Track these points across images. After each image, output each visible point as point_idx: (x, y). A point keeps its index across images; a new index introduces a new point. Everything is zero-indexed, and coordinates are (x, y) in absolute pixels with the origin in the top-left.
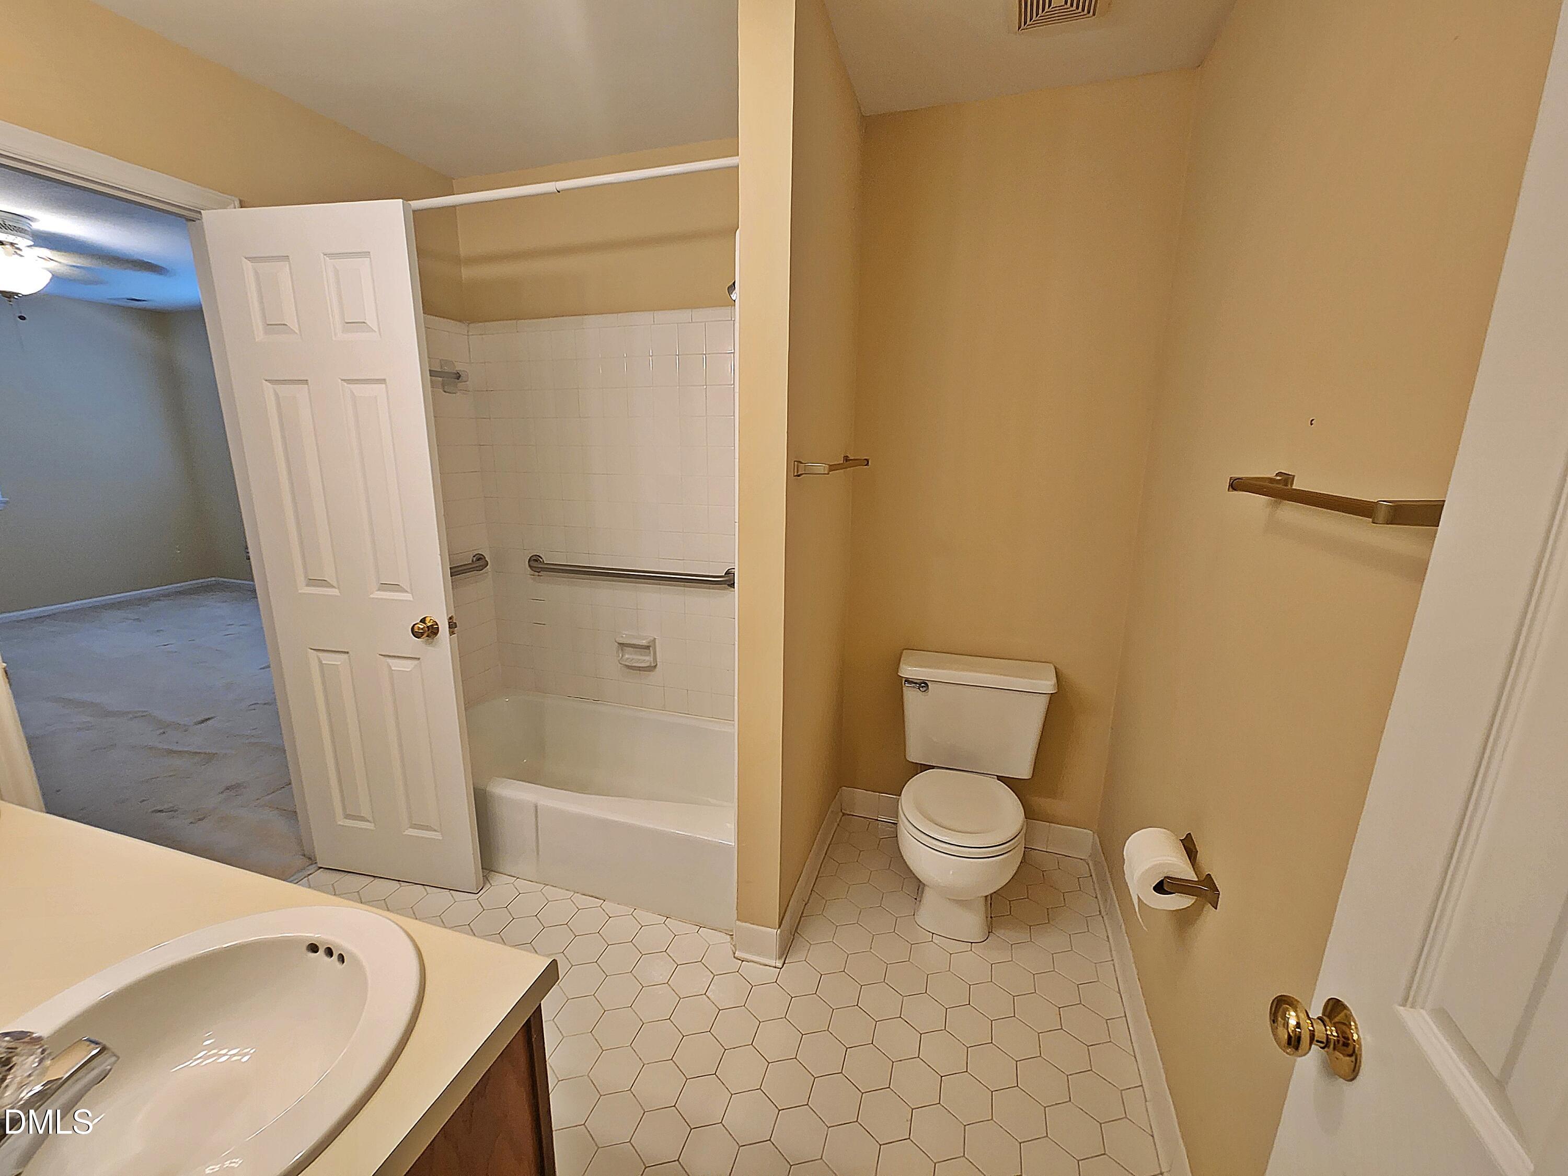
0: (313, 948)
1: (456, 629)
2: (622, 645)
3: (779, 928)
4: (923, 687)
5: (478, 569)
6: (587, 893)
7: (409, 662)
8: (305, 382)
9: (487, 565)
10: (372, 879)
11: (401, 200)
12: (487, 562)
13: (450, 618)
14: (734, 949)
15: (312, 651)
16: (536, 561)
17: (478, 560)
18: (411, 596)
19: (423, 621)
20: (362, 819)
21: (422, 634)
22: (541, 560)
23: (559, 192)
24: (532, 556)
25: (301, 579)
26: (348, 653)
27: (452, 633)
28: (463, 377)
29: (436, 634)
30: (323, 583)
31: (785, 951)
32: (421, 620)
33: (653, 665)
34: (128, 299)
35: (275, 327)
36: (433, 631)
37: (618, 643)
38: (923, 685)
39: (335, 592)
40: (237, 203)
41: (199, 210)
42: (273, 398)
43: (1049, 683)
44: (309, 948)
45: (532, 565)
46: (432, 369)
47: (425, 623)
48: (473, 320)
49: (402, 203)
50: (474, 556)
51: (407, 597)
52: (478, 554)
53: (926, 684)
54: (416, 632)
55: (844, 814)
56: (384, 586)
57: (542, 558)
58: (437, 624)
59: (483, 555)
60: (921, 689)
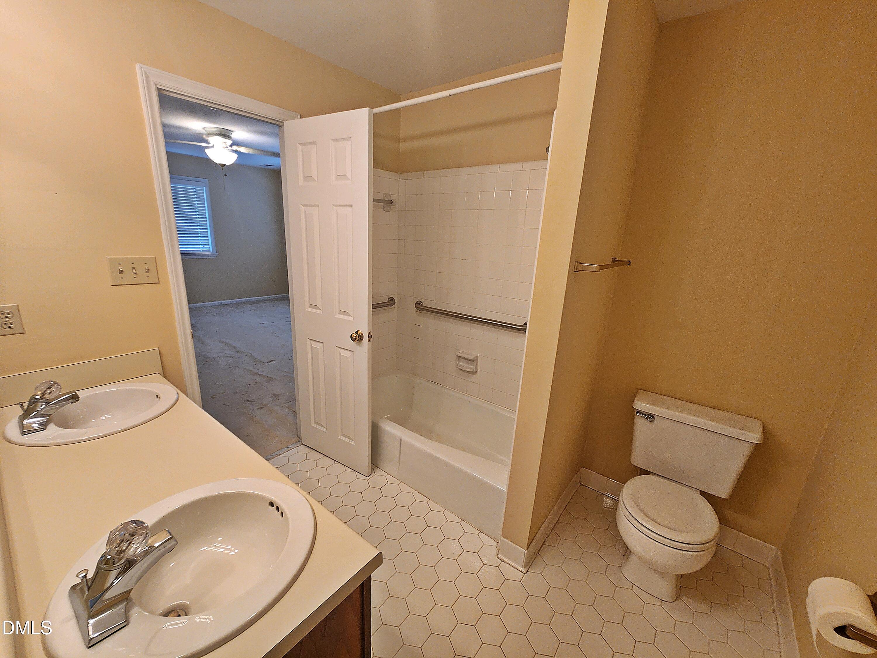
0: (272, 504)
1: (371, 339)
2: (459, 357)
3: (527, 549)
4: (650, 418)
5: (390, 305)
6: (421, 493)
7: (348, 352)
8: (317, 206)
9: (395, 304)
10: (323, 456)
11: (368, 108)
12: (395, 302)
13: (370, 333)
14: (498, 552)
15: (309, 340)
16: (419, 304)
17: (391, 300)
18: (353, 319)
19: (357, 332)
20: (321, 425)
21: (355, 339)
22: (422, 304)
23: (450, 96)
24: (417, 301)
25: (307, 304)
26: (323, 343)
27: (369, 341)
28: (394, 203)
29: (362, 340)
30: (315, 307)
31: (529, 564)
32: (356, 332)
33: (475, 371)
34: (266, 165)
35: (308, 178)
36: (360, 338)
37: (457, 356)
38: (650, 417)
39: (320, 312)
40: (299, 116)
41: (282, 121)
42: (304, 214)
43: (756, 436)
44: (270, 504)
45: (416, 306)
46: (374, 198)
47: (357, 334)
48: (402, 172)
49: (368, 109)
50: (389, 298)
51: (351, 319)
52: (391, 297)
53: (653, 417)
54: (353, 338)
55: (581, 485)
56: (342, 312)
57: (422, 303)
58: (363, 335)
59: (393, 298)
60: (648, 419)
